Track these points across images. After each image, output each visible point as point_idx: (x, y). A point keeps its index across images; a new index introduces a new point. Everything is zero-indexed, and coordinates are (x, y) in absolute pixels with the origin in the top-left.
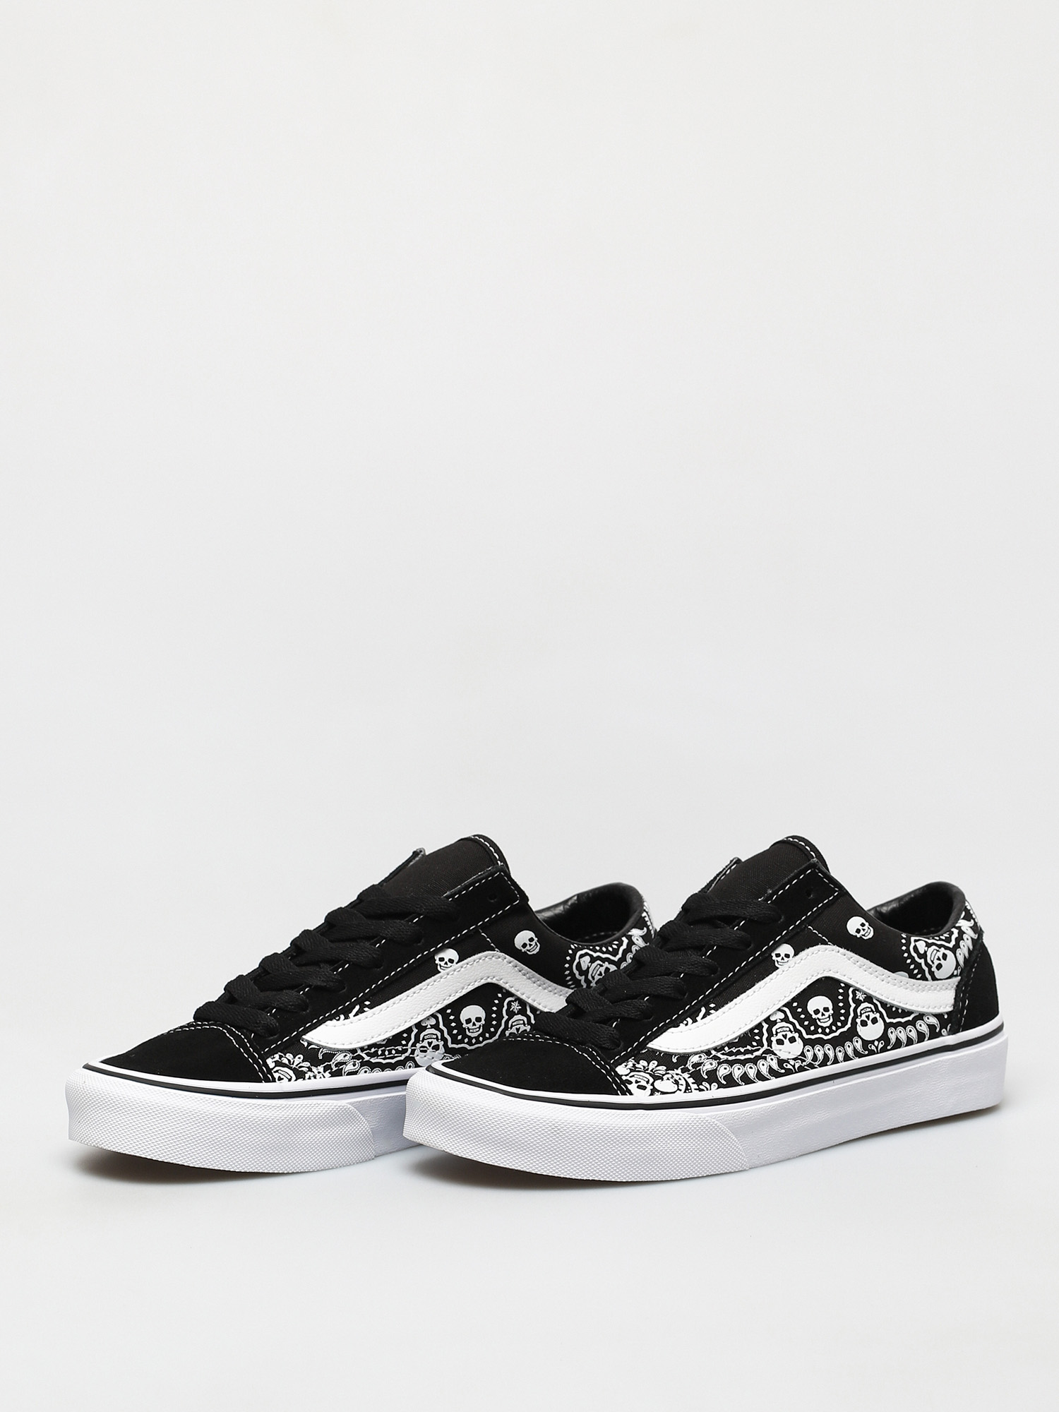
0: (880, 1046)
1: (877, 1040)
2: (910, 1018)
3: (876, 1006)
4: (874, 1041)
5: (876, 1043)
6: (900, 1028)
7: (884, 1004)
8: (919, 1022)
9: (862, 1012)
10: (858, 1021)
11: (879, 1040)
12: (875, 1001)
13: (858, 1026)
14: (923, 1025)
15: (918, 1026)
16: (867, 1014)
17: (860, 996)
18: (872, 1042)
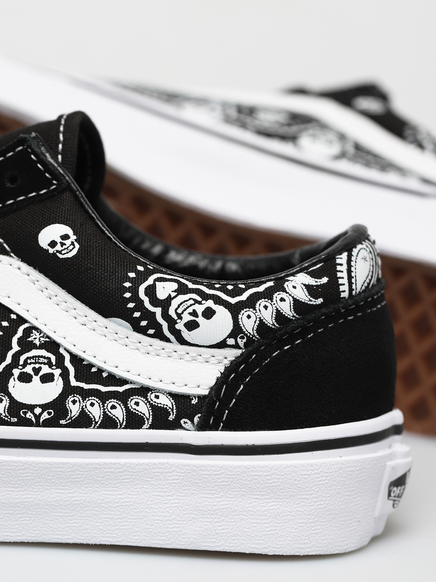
0: (45, 416)
1: (40, 406)
2: (121, 389)
3: (60, 359)
4: (35, 406)
5: (38, 411)
6: (94, 400)
7: (76, 360)
8: (136, 399)
9: (29, 361)
10: (16, 372)
11: (44, 407)
12: (62, 351)
13: (12, 380)
14: (141, 404)
15: (131, 404)
16: (37, 366)
17: (35, 338)
18: (31, 408)
